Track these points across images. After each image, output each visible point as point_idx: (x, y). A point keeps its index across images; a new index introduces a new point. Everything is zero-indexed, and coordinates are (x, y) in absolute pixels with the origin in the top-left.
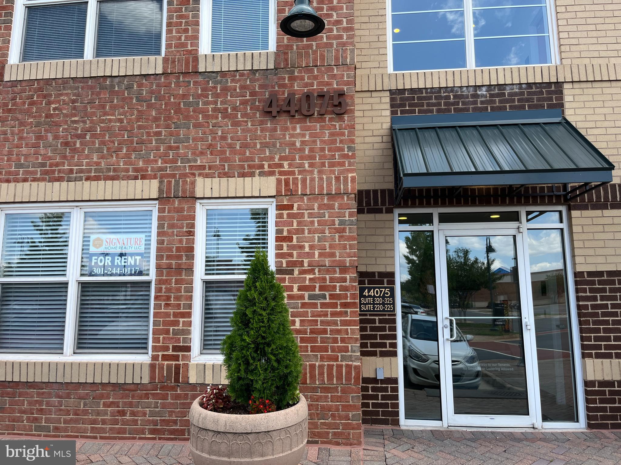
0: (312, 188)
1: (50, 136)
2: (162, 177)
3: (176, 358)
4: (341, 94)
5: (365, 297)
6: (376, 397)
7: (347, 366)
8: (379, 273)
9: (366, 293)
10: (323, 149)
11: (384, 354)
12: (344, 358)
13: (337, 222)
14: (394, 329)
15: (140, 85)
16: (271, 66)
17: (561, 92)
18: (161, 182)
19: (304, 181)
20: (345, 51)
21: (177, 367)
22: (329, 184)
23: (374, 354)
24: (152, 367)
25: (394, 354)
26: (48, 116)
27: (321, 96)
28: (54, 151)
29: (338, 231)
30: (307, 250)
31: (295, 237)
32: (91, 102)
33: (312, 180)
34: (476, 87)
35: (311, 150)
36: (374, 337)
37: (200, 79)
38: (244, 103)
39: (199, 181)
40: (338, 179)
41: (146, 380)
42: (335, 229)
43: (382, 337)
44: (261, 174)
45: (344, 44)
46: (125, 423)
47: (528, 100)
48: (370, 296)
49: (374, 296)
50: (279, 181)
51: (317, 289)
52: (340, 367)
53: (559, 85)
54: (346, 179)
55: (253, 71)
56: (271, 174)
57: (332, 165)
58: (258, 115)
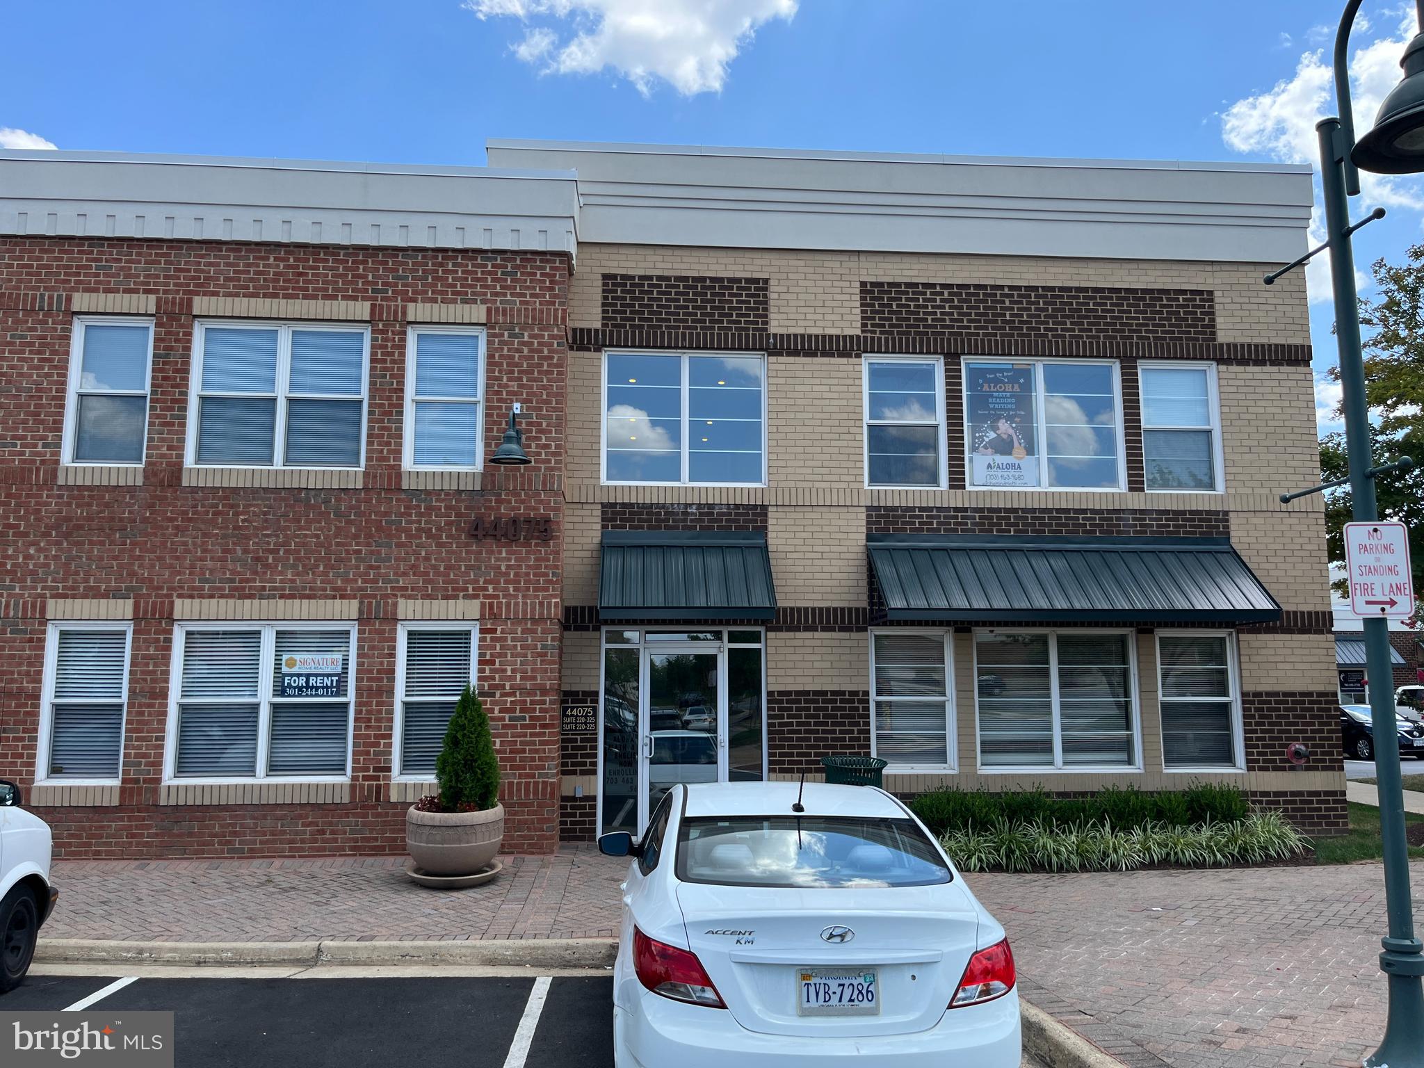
0: (516, 613)
1: (239, 552)
2: (362, 597)
3: (378, 778)
4: (547, 521)
5: (568, 716)
6: (574, 815)
7: (543, 782)
8: (583, 692)
9: (569, 712)
10: (528, 574)
11: (583, 773)
12: (540, 775)
13: (539, 647)
14: (595, 748)
15: (338, 500)
16: (478, 488)
17: (766, 515)
18: (361, 603)
19: (508, 605)
20: (552, 476)
21: (378, 787)
22: (533, 609)
23: (574, 773)
24: (353, 787)
25: (594, 772)
26: (236, 528)
27: (528, 521)
28: (244, 566)
29: (539, 655)
30: (509, 673)
31: (497, 660)
32: (285, 515)
33: (517, 604)
34: (686, 505)
35: (516, 574)
36: (576, 756)
37: (403, 496)
38: (449, 523)
39: (401, 602)
40: (541, 604)
41: (346, 800)
42: (537, 653)
43: (583, 756)
44: (465, 597)
45: (552, 469)
46: (324, 841)
47: (734, 521)
48: (572, 715)
49: (577, 716)
50: (483, 605)
51: (518, 711)
52: (536, 784)
53: (764, 508)
54: (549, 604)
55: (459, 492)
56: (475, 597)
57: (536, 590)
58: (463, 537)
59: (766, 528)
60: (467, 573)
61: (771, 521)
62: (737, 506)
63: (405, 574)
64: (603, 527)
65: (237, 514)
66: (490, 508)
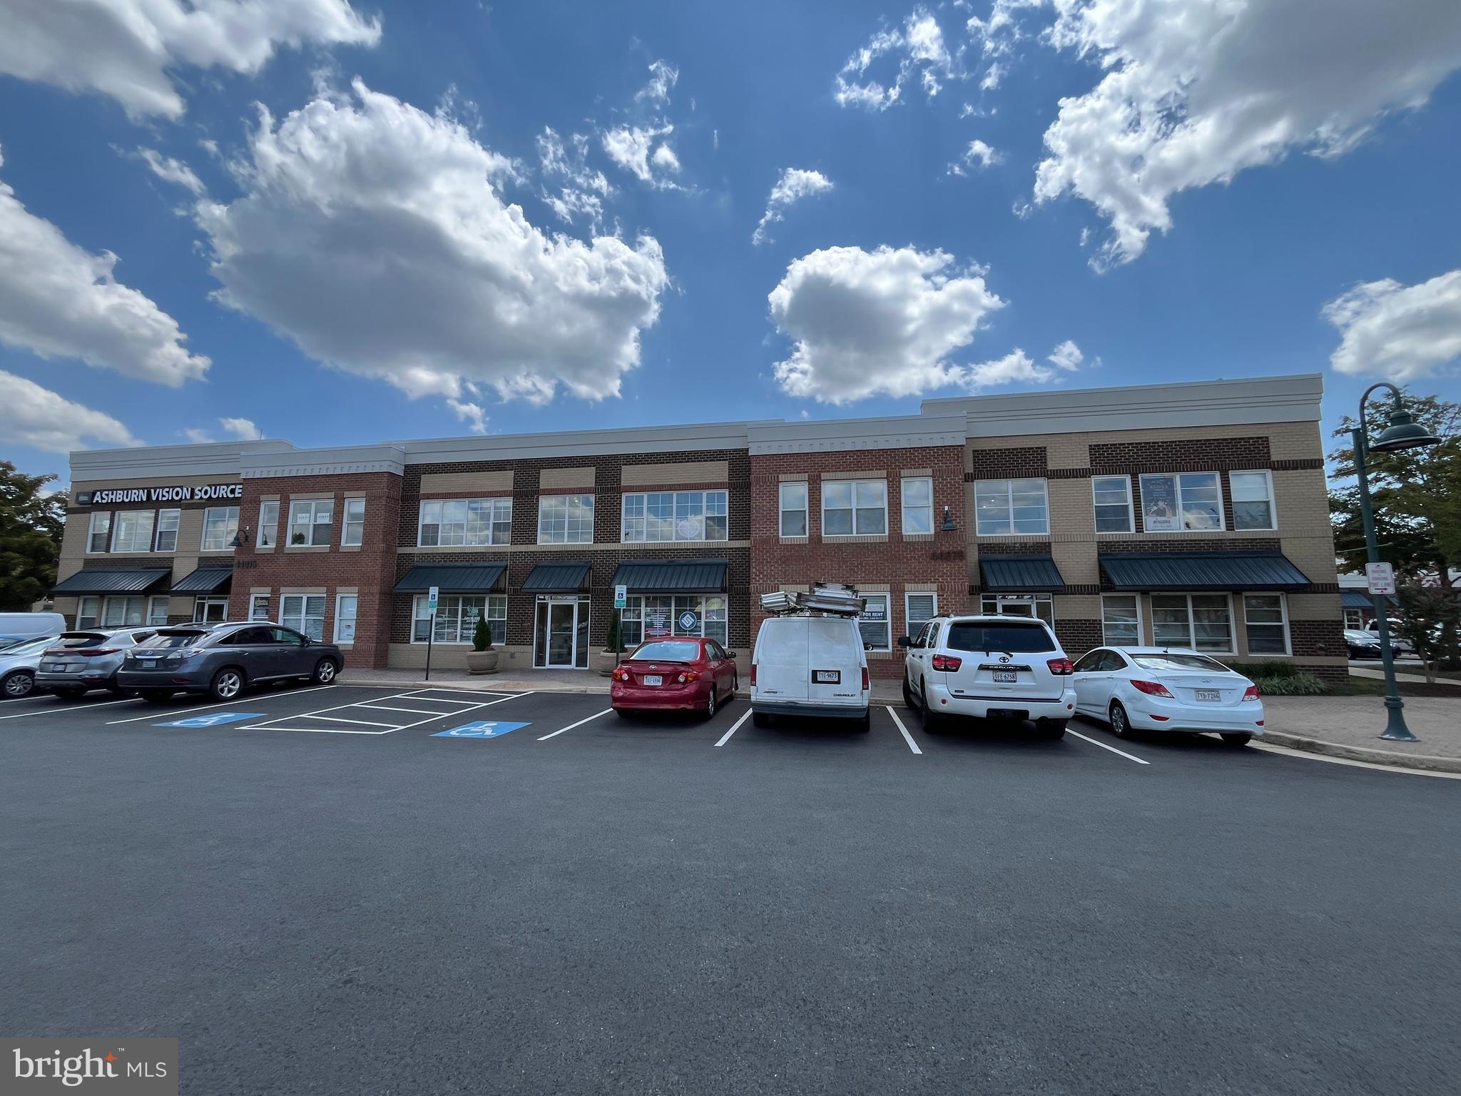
0: (952, 589)
2: (891, 583)
4: (962, 552)
10: (955, 573)
13: (962, 601)
15: (879, 546)
16: (933, 540)
17: (1051, 546)
18: (890, 585)
19: (948, 585)
20: (962, 535)
21: (903, 654)
22: (958, 588)
24: (893, 654)
26: (843, 558)
27: (954, 552)
29: (962, 605)
31: (945, 607)
32: (860, 553)
33: (952, 585)
34: (1015, 543)
35: (951, 573)
37: (904, 544)
38: (922, 554)
40: (961, 585)
44: (931, 582)
45: (962, 532)
47: (1037, 549)
50: (937, 585)
53: (1050, 543)
54: (965, 585)
55: (925, 542)
56: (934, 582)
57: (959, 579)
58: (928, 559)
59: (1051, 552)
60: (931, 573)
61: (1053, 549)
62: (1037, 543)
63: (906, 574)
64: (979, 553)
65: (842, 553)
66: (938, 548)
